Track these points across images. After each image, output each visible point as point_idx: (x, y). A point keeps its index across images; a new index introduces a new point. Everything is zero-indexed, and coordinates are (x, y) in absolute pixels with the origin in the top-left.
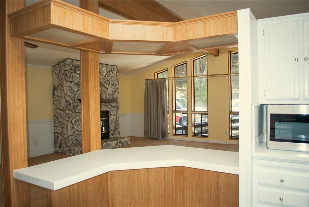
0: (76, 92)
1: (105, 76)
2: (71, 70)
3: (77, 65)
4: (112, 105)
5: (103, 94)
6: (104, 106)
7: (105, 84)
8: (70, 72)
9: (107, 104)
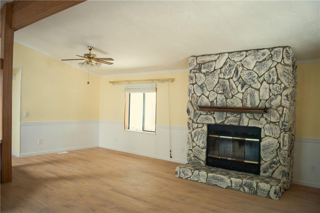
0: (200, 96)
1: (253, 70)
2: (195, 69)
3: (203, 61)
4: (269, 119)
5: (246, 99)
6: (250, 119)
7: (252, 83)
8: (194, 72)
9: (256, 116)
